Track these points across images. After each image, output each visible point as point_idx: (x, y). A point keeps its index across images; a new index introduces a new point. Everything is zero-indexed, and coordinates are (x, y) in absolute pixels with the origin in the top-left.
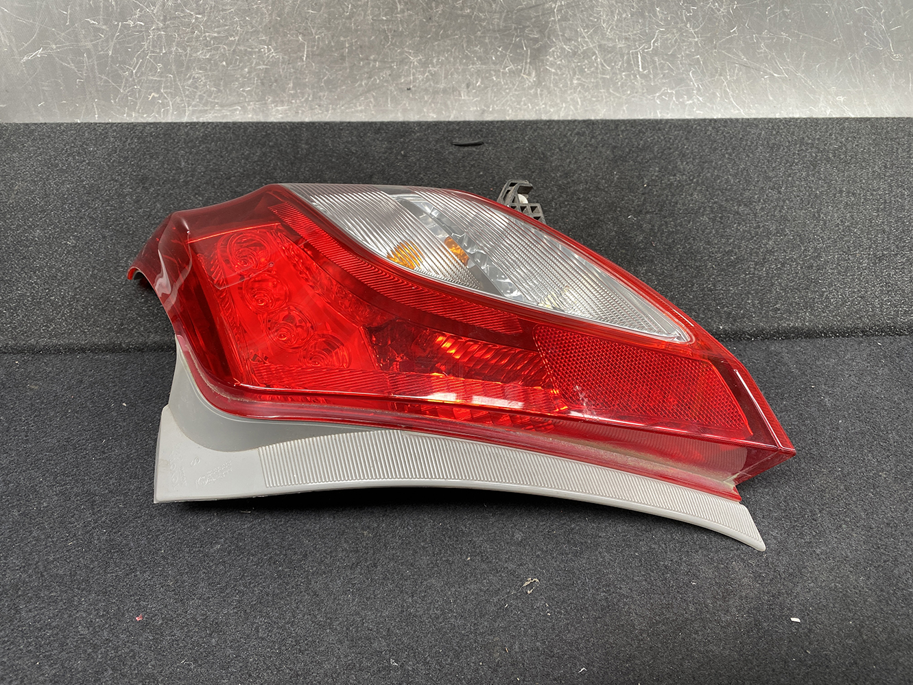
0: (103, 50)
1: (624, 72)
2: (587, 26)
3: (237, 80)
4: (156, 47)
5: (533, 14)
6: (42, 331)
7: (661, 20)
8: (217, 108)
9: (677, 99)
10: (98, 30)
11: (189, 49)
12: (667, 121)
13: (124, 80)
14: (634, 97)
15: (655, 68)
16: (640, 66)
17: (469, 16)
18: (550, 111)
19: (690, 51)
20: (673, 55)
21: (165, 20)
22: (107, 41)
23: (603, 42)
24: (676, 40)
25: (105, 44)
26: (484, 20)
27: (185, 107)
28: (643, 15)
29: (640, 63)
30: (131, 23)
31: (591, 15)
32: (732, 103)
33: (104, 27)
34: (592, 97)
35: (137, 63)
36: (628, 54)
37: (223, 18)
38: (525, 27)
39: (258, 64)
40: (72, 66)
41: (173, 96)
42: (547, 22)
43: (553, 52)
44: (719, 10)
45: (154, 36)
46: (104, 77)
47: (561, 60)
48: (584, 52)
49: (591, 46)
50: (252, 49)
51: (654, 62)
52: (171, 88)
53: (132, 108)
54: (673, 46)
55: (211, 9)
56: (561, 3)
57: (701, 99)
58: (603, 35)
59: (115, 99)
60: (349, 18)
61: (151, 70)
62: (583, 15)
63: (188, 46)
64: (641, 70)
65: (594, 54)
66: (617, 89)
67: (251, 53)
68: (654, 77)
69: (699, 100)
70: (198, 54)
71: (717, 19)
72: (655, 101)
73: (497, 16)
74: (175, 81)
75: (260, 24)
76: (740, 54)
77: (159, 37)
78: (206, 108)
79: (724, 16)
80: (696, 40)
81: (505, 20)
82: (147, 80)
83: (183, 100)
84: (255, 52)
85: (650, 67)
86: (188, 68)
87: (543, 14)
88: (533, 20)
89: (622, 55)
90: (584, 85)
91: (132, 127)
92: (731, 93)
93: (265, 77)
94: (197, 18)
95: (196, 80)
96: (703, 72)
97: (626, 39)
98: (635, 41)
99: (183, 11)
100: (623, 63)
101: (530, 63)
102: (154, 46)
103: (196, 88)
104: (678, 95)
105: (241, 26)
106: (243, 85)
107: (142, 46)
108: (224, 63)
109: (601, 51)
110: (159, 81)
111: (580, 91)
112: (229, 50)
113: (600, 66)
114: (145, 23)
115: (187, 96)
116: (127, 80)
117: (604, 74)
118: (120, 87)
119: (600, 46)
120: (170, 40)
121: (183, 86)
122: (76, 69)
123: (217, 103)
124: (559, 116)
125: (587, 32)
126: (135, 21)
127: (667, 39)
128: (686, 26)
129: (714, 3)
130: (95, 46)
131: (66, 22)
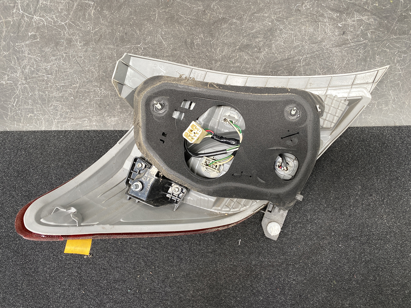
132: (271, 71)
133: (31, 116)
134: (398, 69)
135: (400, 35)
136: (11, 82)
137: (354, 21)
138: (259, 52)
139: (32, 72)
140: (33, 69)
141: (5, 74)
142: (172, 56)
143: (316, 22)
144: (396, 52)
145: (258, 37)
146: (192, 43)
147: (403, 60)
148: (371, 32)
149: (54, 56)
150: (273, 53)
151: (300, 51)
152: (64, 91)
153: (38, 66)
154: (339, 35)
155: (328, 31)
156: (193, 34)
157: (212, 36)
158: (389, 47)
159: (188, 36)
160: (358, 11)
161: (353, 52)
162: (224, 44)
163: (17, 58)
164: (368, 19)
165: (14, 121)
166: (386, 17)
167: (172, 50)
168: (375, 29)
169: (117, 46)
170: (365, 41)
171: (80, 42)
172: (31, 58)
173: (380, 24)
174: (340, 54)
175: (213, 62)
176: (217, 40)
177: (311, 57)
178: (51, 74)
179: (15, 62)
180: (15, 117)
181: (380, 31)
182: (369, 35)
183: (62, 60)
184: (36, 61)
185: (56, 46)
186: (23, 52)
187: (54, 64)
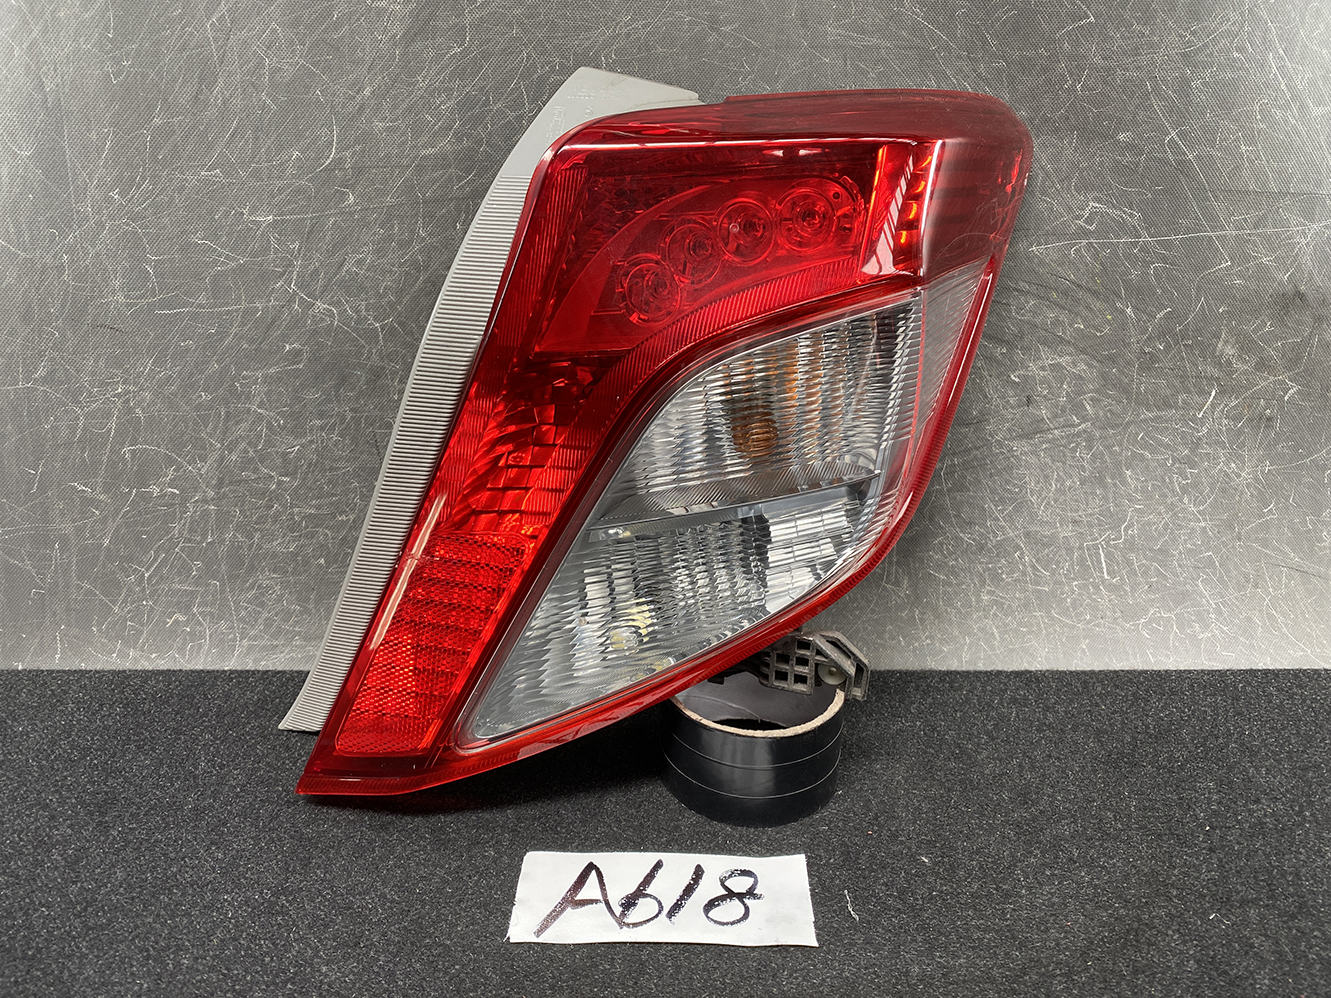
0: (93, 537)
1: (1074, 580)
2: (1002, 501)
4: (196, 532)
7: (1136, 491)
8: (297, 641)
9: (1181, 627)
10: (88, 501)
11: (258, 535)
12: (1181, 675)
13: (125, 590)
14: (1098, 625)
15: (1132, 573)
16: (1105, 570)
18: (941, 651)
19: (1195, 545)
20: (1164, 551)
21: (220, 483)
22: (104, 520)
23: (1033, 528)
24: (1166, 524)
25: (99, 527)
27: (234, 640)
28: (1101, 482)
29: (1104, 565)
30: (155, 490)
31: (1007, 482)
32: (1288, 638)
33: (102, 497)
34: (1020, 624)
35: (155, 560)
36: (1081, 548)
37: (330, 482)
40: (28, 565)
41: (215, 618)
42: (929, 494)
43: (941, 544)
44: (1239, 476)
45: (195, 512)
46: (87, 586)
47: (956, 560)
48: (999, 545)
49: (1011, 534)
51: (1129, 563)
52: (213, 604)
53: (131, 642)
54: (1161, 535)
55: (309, 466)
56: (952, 460)
58: (1033, 516)
59: (100, 624)
61: (179, 573)
62: (994, 482)
63: (256, 530)
64: (1106, 576)
65: (1018, 548)
66: (1065, 612)
68: (1133, 590)
69: (1223, 632)
70: (275, 543)
71: (1236, 489)
72: (1138, 631)
74: (222, 592)
76: (1287, 549)
77: (205, 514)
78: (275, 642)
79: (1248, 486)
80: (1203, 524)
82: (169, 590)
83: (232, 627)
85: (1124, 572)
86: (252, 569)
89: (1070, 550)
90: (1002, 604)
91: (122, 677)
92: (1280, 618)
94: (280, 483)
95: (263, 591)
96: (1221, 580)
97: (1075, 522)
98: (1090, 525)
99: (256, 470)
100: (1072, 565)
101: (898, 563)
102: (191, 531)
103: (262, 605)
104: (1182, 623)
107: (169, 531)
108: (322, 561)
109: (1030, 543)
110: (192, 591)
111: (995, 614)
112: (333, 538)
113: (1029, 569)
114: (182, 491)
115: (242, 620)
116: (130, 590)
117: (1037, 583)
118: (114, 602)
119: (1027, 535)
120: (223, 519)
121: (236, 602)
122: (33, 572)
123: (299, 633)
124: (961, 661)
125: (1002, 511)
126: (162, 486)
127: (1149, 524)
128: (1181, 501)
129: (1227, 464)
130: (79, 530)
131: (32, 489)
133: (176, 622)
134: (1194, 514)
135: (1159, 408)
136: (175, 491)
137: (1043, 368)
139: (246, 463)
140: (251, 453)
141: (170, 461)
144: (1167, 459)
147: (1195, 485)
148: (1092, 400)
149: (321, 416)
152: (306, 536)
153: (269, 443)
154: (1019, 407)
155: (990, 391)
158: (1145, 446)
160: (1044, 343)
161: (1064, 455)
163: (228, 414)
164: (1074, 364)
165: (118, 637)
166: (1112, 359)
168: (1096, 391)
170: (1083, 426)
172: (260, 417)
173: (1104, 376)
174: (1033, 460)
177: (966, 466)
178: (292, 474)
179: (215, 428)
180: (129, 623)
181: (1109, 396)
182: (1088, 407)
183: (336, 432)
184: (270, 427)
185: (337, 387)
186: (249, 397)
187: (311, 442)
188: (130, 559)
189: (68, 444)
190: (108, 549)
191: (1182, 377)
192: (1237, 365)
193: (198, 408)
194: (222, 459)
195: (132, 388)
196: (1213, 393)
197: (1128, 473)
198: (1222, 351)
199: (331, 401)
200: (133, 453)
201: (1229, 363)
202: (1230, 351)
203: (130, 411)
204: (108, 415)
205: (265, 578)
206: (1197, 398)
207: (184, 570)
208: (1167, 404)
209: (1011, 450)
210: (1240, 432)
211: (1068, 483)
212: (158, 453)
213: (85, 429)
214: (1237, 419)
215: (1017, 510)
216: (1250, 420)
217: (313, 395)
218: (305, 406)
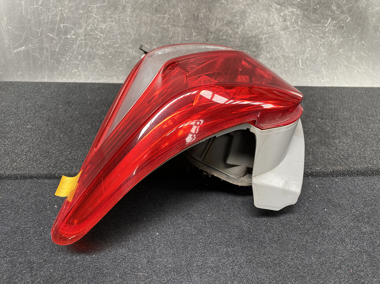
0: (54, 48)
1: (293, 67)
2: (277, 47)
3: (116, 65)
5: (254, 40)
6: (8, 167)
7: (309, 45)
8: (105, 77)
10: (53, 39)
13: (62, 63)
15: (307, 66)
17: (225, 40)
19: (322, 59)
20: (315, 60)
21: (85, 36)
22: (56, 44)
23: (284, 54)
24: (316, 54)
25: (55, 46)
26: (232, 42)
27: (89, 76)
28: (301, 42)
29: (300, 63)
30: (69, 36)
31: (279, 42)
33: (56, 38)
35: (69, 55)
36: (295, 59)
37: (112, 36)
38: (250, 46)
39: (126, 58)
40: (38, 55)
41: (84, 71)
42: (260, 44)
43: (262, 57)
44: (334, 42)
45: (79, 43)
46: (52, 61)
47: (265, 61)
48: (276, 58)
49: (279, 55)
50: (124, 50)
51: (306, 63)
52: (84, 67)
53: (64, 76)
54: (315, 56)
55: (107, 31)
56: (266, 36)
57: (328, 80)
58: (284, 50)
59: (56, 72)
60: (171, 38)
61: (75, 59)
62: (275, 41)
63: (94, 48)
64: (301, 66)
65: (280, 59)
67: (124, 53)
68: (307, 70)
69: (327, 80)
70: (99, 52)
71: (333, 45)
72: (307, 80)
73: (237, 40)
74: (86, 64)
75: (130, 39)
76: (344, 61)
77: (82, 43)
78: (99, 77)
79: (336, 44)
80: (325, 54)
81: (241, 42)
82: (73, 63)
83: (89, 73)
84: (126, 52)
85: (305, 65)
86: (93, 58)
87: (258, 40)
88: (254, 43)
89: (292, 60)
91: (64, 84)
92: (341, 78)
93: (129, 64)
94: (100, 36)
95: (96, 64)
96: (328, 68)
97: (294, 53)
98: (298, 53)
99: (94, 32)
100: (293, 63)
102: (78, 48)
103: (96, 68)
104: (318, 78)
105: (121, 40)
106: (118, 67)
107: (73, 47)
108: (111, 57)
109: (283, 57)
110: (79, 64)
112: (113, 51)
113: (283, 64)
114: (76, 37)
115: (91, 71)
117: (284, 68)
118: (59, 66)
119: (283, 55)
120: (86, 45)
121: (90, 67)
122: (39, 57)
123: (105, 75)
125: (277, 49)
126: (71, 35)
127: (312, 53)
128: (320, 48)
129: (332, 38)
130: (51, 46)
131: (38, 35)
132: (246, 46)
133: (75, 72)
134: (323, 51)
135: (317, 23)
136: (74, 37)
137: (289, 12)
138: (238, 28)
139: (92, 30)
140: (93, 28)
141: (73, 29)
142: (184, 26)
143: (268, 10)
144: (317, 37)
145: (236, 16)
146: (198, 16)
147: (324, 44)
148: (300, 21)
149: (111, 18)
150: (246, 31)
151: (261, 31)
152: (107, 50)
153: (98, 25)
154: (282, 22)
155: (276, 17)
156: (199, 9)
157: (210, 11)
158: (312, 33)
159: (196, 10)
160: (290, 5)
161: (293, 35)
162: (217, 19)
163: (87, 16)
164: (297, 11)
165: (61, 75)
166: (306, 10)
167: (185, 21)
168: (302, 18)
169: (152, 14)
170: (298, 27)
171: (130, 9)
172: (95, 18)
173: (304, 14)
174: (285, 36)
175: (210, 34)
176: (213, 15)
177: (269, 37)
178: (103, 33)
179: (84, 20)
180: (63, 71)
181: (304, 20)
182: (299, 23)
183: (114, 22)
184: (98, 20)
185: (115, 10)
186: (92, 12)
187: (108, 25)
188: (63, 55)
189: (47, 23)
190: (58, 52)
191: (323, 15)
192: (336, 12)
193: (80, 14)
194: (86, 29)
195: (63, 8)
196: (330, 20)
197: (308, 40)
198: (333, 8)
199: (113, 14)
200: (63, 26)
201: (334, 11)
202: (335, 8)
203: (62, 15)
204: (57, 15)
205: (97, 61)
206: (326, 21)
207: (76, 58)
208: (319, 22)
209: (280, 33)
210: (336, 30)
211: (293, 42)
212: (70, 26)
213: (51, 19)
214: (335, 27)
215: (281, 49)
216: (338, 27)
217: (108, 12)
218: (106, 15)
